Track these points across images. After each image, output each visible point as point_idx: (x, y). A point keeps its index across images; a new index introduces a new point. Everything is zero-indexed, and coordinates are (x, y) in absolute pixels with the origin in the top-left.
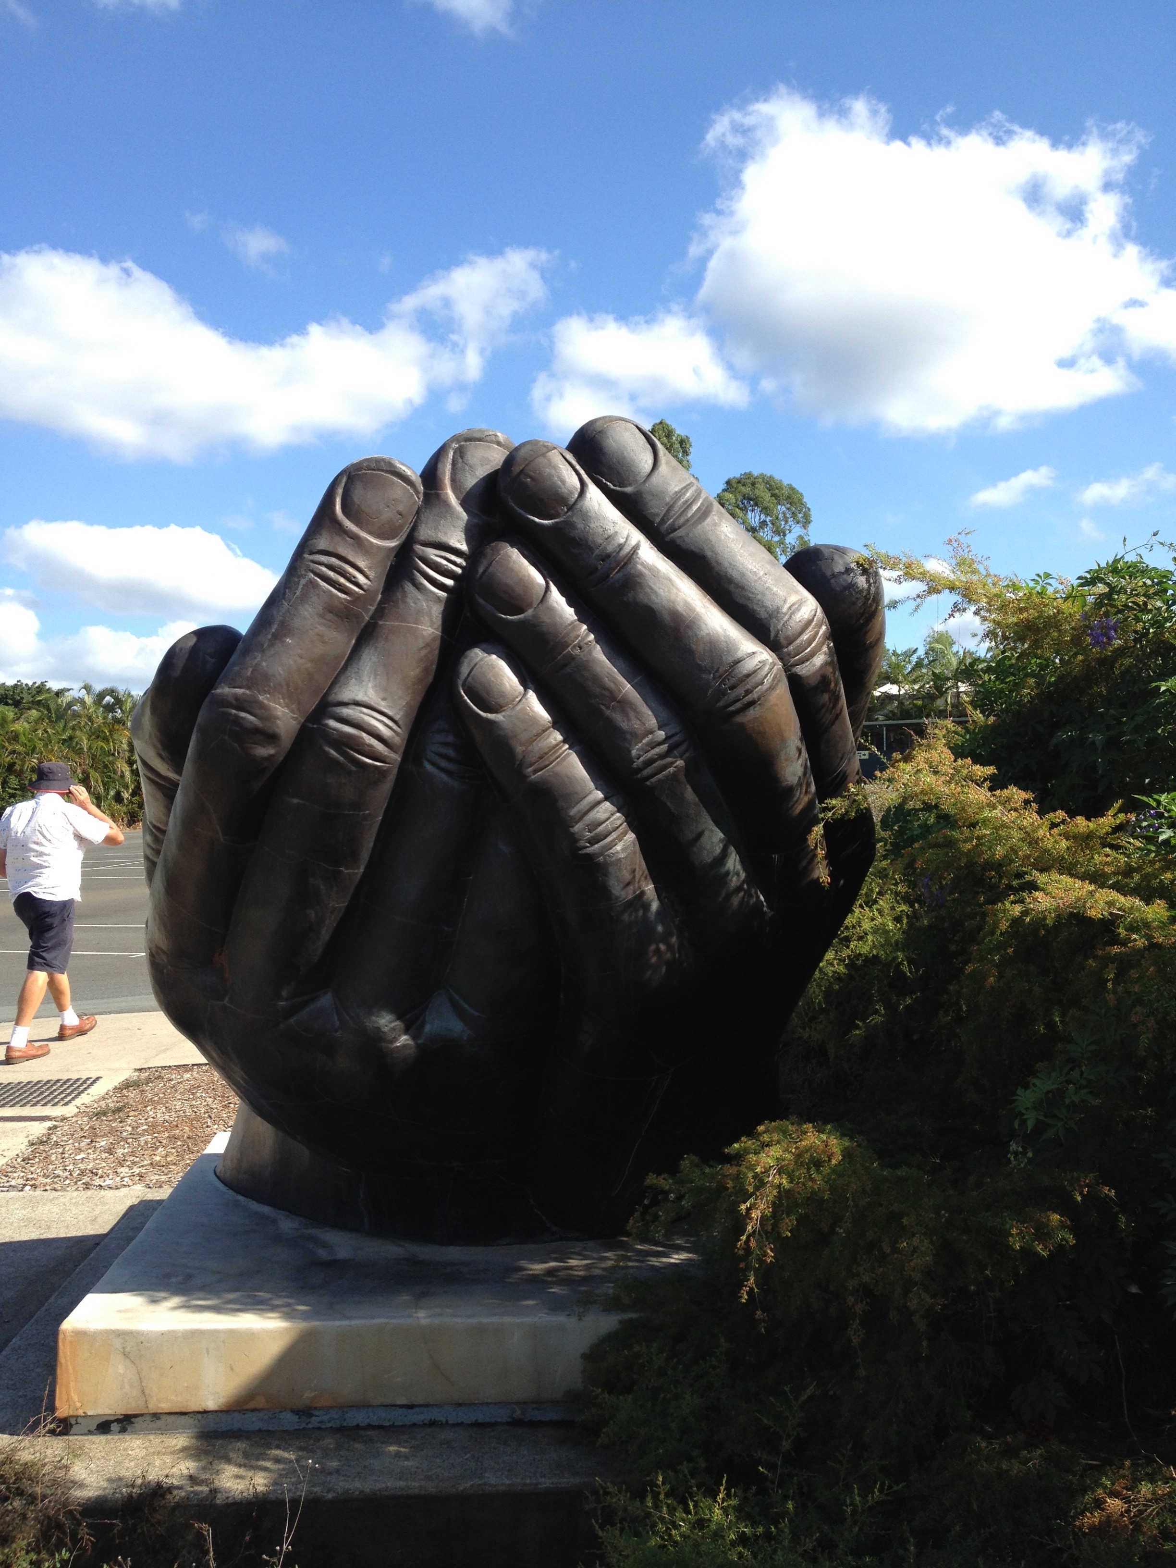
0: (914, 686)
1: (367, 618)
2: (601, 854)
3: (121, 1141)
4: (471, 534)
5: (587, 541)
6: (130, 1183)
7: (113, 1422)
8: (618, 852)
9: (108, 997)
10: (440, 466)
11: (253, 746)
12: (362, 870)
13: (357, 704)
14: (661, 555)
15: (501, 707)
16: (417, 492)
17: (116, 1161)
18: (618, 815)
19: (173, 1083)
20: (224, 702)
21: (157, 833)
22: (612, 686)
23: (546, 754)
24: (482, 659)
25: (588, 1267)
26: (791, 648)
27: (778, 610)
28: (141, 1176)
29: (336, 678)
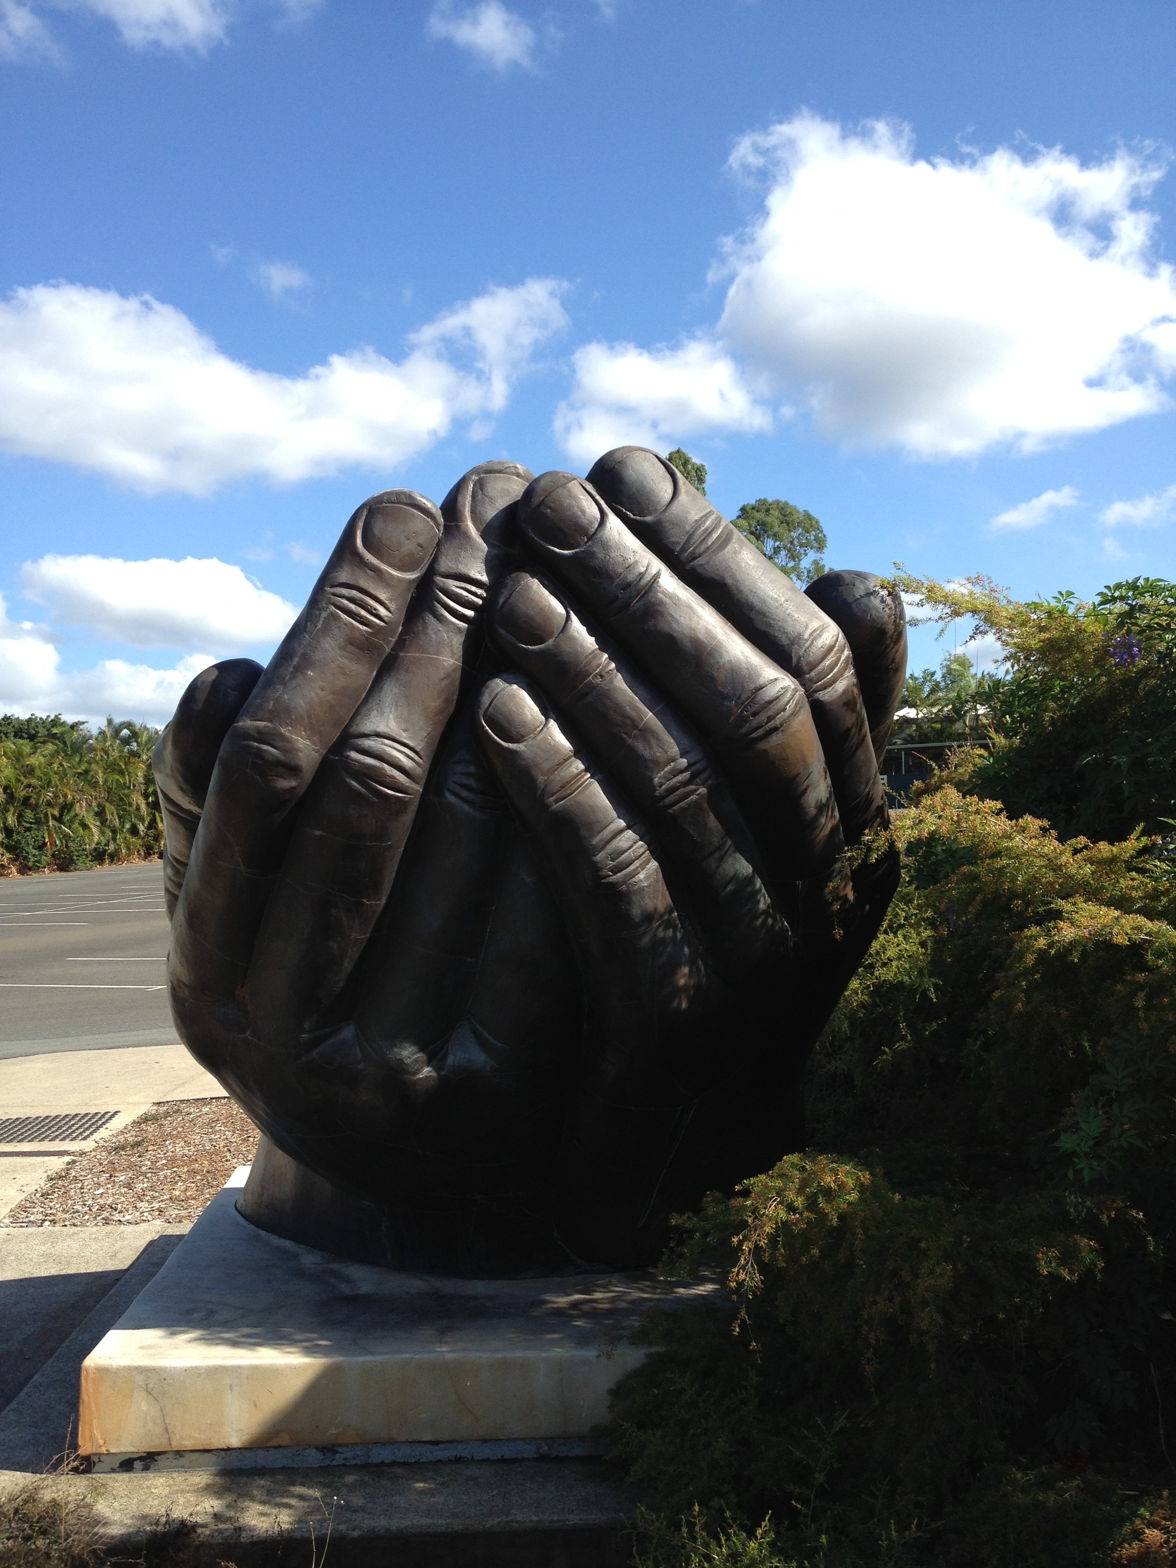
0: (933, 709)
1: (388, 650)
2: (624, 882)
3: (140, 1176)
4: (491, 565)
5: (607, 571)
6: (150, 1218)
7: (136, 1459)
8: (640, 881)
9: (124, 1031)
10: (460, 498)
11: (275, 778)
12: (384, 902)
13: (379, 735)
14: (682, 583)
15: (523, 737)
16: (437, 524)
17: (136, 1195)
18: (641, 843)
19: (191, 1116)
20: (246, 735)
21: (179, 867)
22: (634, 714)
23: (568, 783)
24: (503, 689)
25: (612, 1300)
26: (813, 674)
27: (799, 636)
28: (160, 1211)
29: (358, 710)
